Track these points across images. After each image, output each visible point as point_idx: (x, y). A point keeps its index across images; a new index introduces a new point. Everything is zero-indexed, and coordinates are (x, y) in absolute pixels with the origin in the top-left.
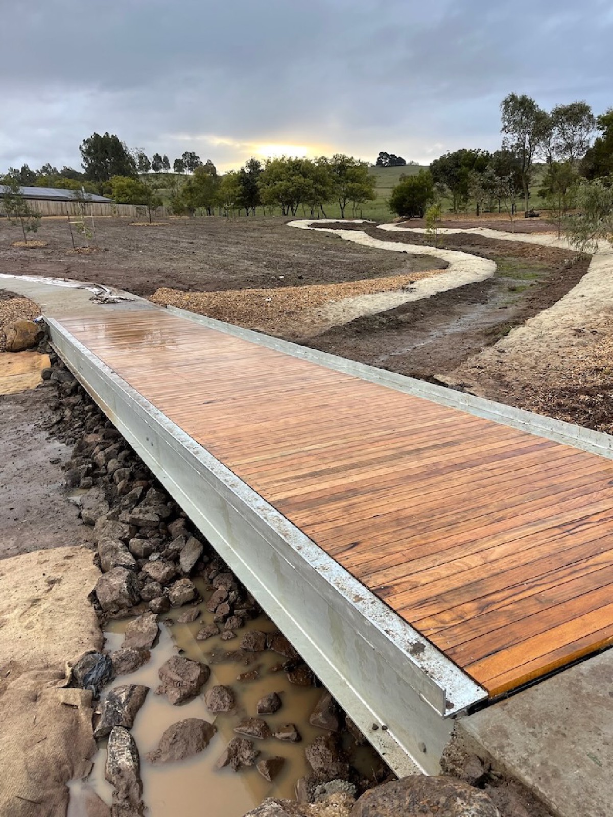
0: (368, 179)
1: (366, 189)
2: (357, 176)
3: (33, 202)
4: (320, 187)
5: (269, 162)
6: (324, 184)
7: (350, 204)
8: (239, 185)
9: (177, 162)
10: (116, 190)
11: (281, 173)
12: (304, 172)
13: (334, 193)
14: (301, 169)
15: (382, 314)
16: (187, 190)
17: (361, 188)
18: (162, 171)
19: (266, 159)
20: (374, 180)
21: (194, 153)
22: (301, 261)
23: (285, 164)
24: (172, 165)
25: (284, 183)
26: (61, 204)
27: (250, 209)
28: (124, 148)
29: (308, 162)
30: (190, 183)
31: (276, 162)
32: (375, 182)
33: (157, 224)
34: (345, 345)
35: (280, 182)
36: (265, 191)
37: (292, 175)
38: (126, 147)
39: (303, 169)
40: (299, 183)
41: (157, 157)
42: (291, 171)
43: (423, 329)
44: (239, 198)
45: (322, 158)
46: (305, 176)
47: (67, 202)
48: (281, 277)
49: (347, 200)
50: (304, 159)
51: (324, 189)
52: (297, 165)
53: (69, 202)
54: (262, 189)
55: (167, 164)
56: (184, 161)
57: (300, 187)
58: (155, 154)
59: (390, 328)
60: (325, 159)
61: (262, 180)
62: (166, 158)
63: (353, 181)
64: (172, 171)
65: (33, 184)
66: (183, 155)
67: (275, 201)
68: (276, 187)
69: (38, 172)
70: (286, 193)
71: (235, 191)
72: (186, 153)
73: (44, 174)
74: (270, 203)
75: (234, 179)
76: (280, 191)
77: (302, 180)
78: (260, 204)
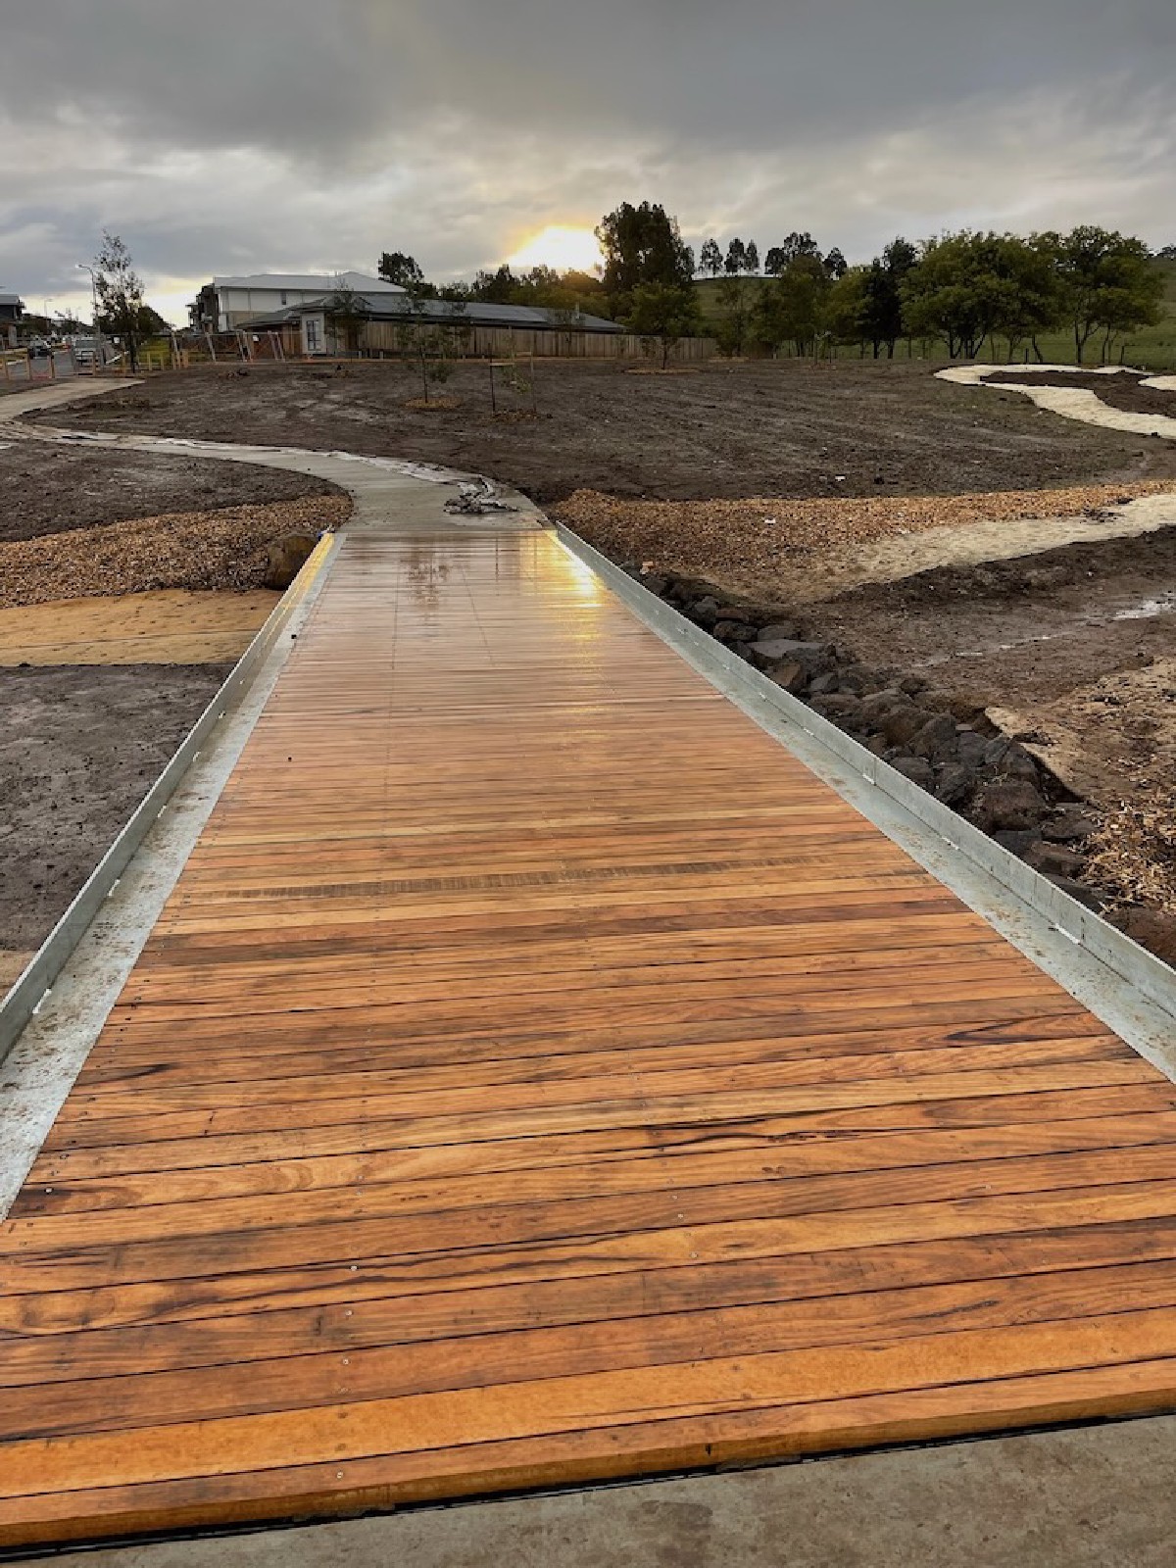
0: (1149, 279)
1: (1138, 302)
2: (1122, 274)
3: (489, 331)
4: (1033, 296)
5: (932, 244)
6: (1044, 290)
7: (1100, 332)
8: (864, 296)
9: (774, 253)
10: (638, 309)
11: (953, 269)
12: (1002, 266)
13: (1063, 309)
14: (997, 259)
15: (992, 566)
16: (760, 307)
17: (1127, 299)
18: (742, 272)
19: (927, 238)
20: (1163, 281)
21: (808, 235)
22: (903, 447)
23: (966, 249)
24: (762, 259)
25: (956, 289)
26: (535, 336)
27: (883, 345)
28: (673, 231)
29: (1015, 244)
30: (766, 292)
31: (947, 244)
32: (1162, 287)
33: (675, 371)
34: (870, 624)
35: (947, 288)
36: (913, 305)
37: (975, 273)
38: (677, 228)
39: (1001, 259)
40: (987, 289)
41: (736, 246)
42: (975, 264)
43: (1065, 605)
44: (861, 322)
45: (1048, 234)
46: (1003, 272)
47: (546, 333)
48: (839, 478)
49: (1095, 325)
50: (1008, 238)
51: (1043, 300)
52: (990, 251)
53: (549, 333)
54: (907, 303)
55: (752, 260)
56: (785, 252)
57: (989, 297)
58: (732, 240)
59: (993, 595)
60: (1055, 237)
61: (911, 284)
62: (752, 247)
63: (1112, 282)
64: (761, 271)
65: (504, 300)
66: (788, 240)
67: (931, 327)
68: (935, 298)
69: (524, 278)
70: (955, 311)
71: (854, 309)
72: (794, 235)
73: (534, 283)
74: (921, 331)
75: (854, 284)
76: (944, 306)
77: (994, 282)
78: (904, 335)
